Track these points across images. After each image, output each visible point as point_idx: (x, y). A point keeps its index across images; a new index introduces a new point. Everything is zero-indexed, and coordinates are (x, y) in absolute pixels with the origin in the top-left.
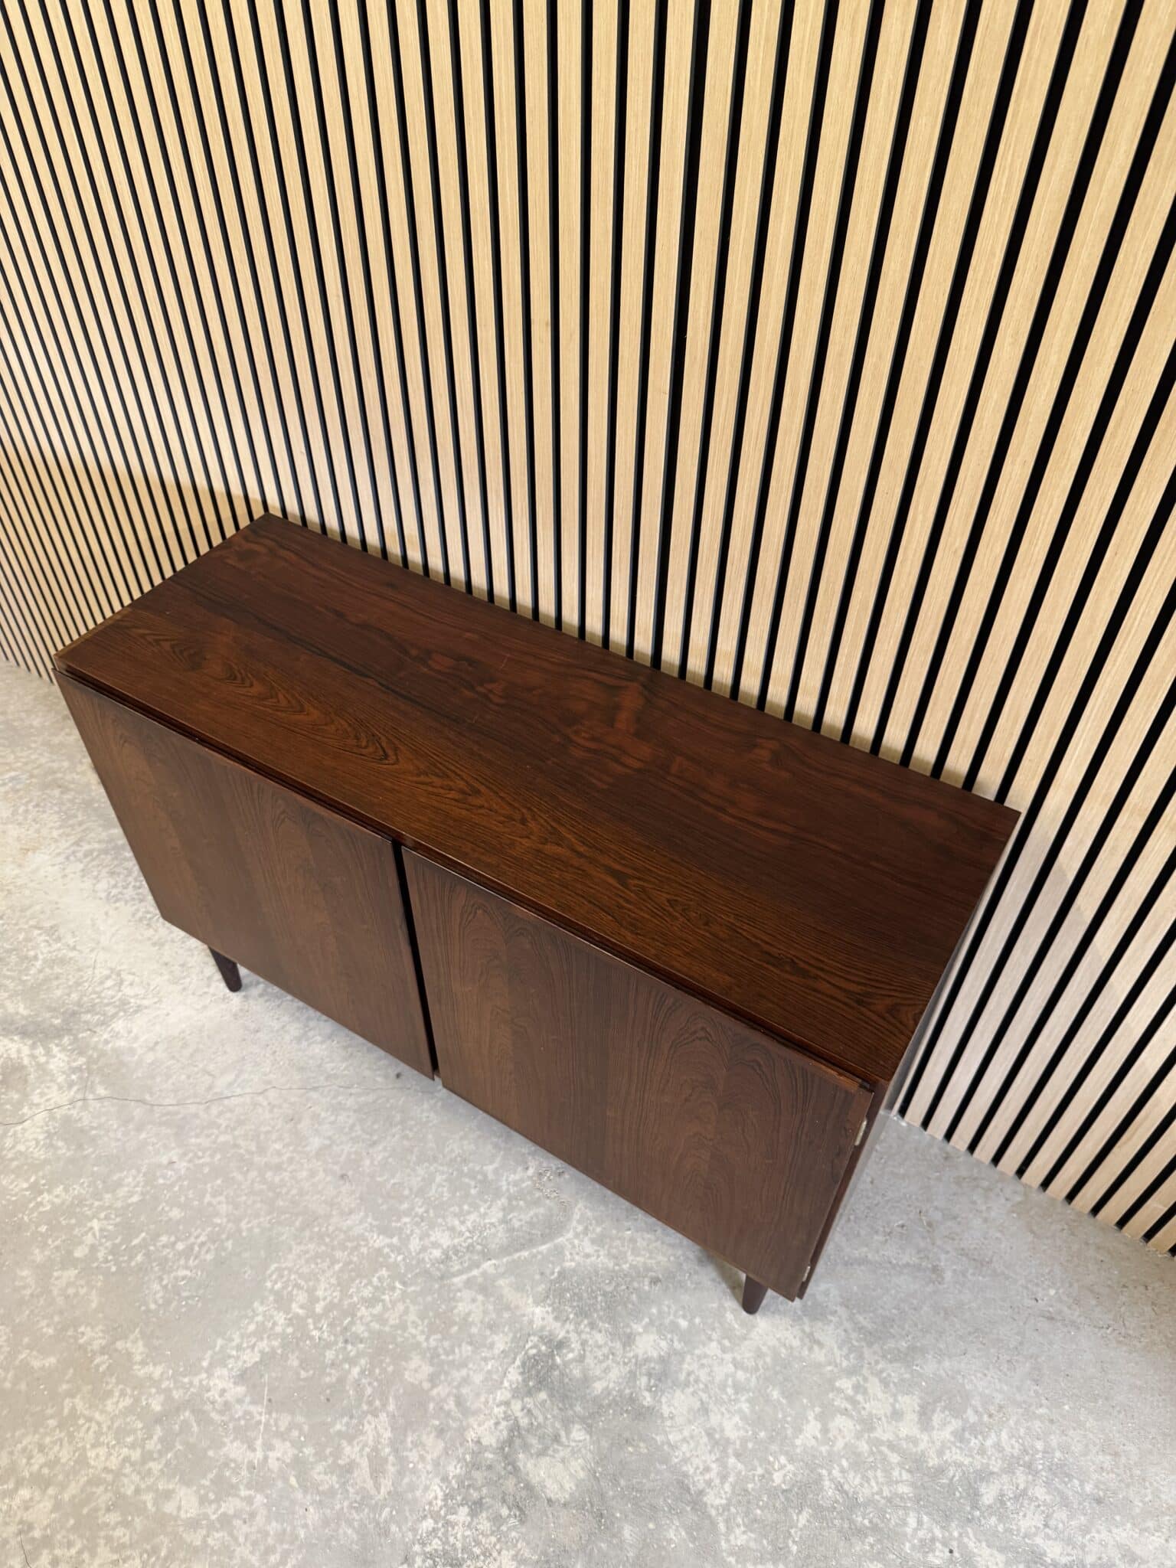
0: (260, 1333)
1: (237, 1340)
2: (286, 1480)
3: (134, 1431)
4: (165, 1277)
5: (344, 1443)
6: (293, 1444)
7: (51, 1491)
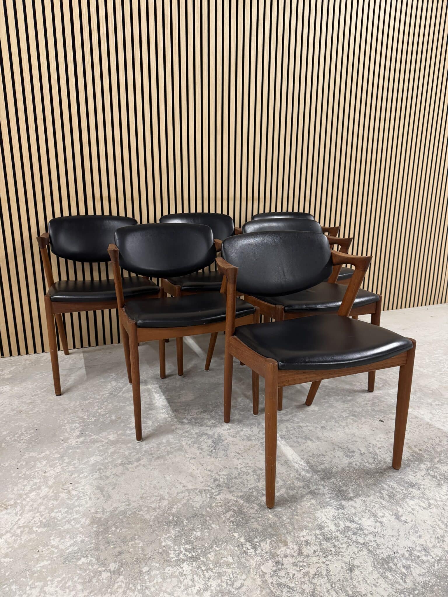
0: (72, 429)
1: (67, 434)
2: (121, 438)
3: (57, 463)
4: (21, 441)
5: (128, 425)
6: (114, 434)
7: (42, 488)
